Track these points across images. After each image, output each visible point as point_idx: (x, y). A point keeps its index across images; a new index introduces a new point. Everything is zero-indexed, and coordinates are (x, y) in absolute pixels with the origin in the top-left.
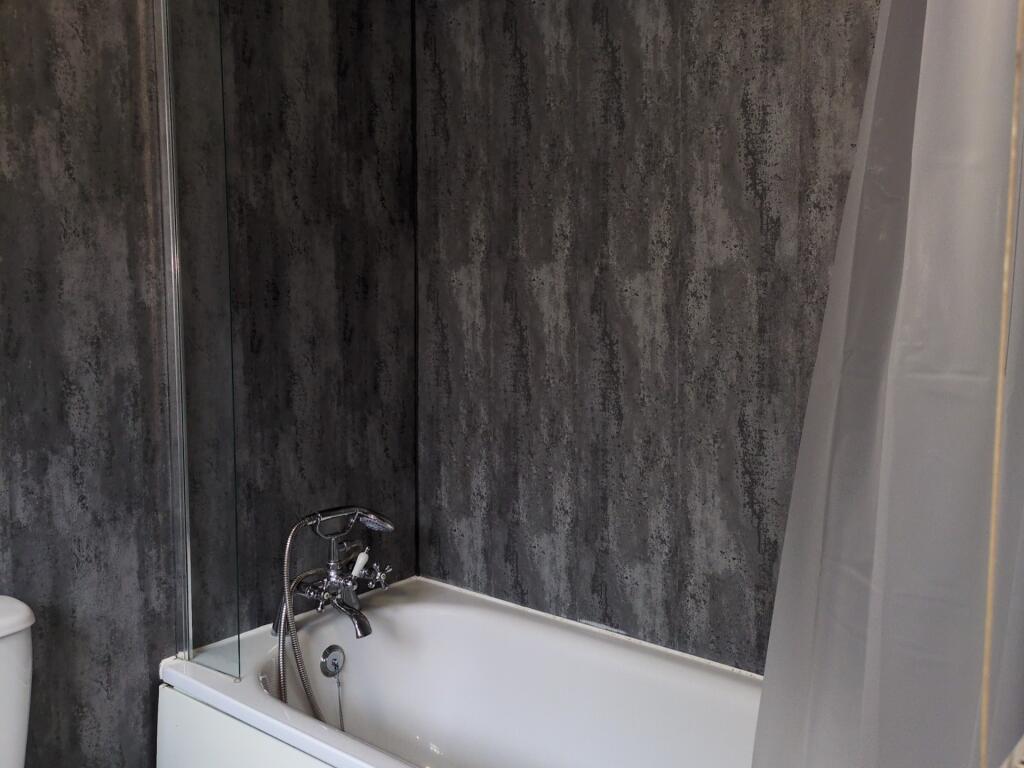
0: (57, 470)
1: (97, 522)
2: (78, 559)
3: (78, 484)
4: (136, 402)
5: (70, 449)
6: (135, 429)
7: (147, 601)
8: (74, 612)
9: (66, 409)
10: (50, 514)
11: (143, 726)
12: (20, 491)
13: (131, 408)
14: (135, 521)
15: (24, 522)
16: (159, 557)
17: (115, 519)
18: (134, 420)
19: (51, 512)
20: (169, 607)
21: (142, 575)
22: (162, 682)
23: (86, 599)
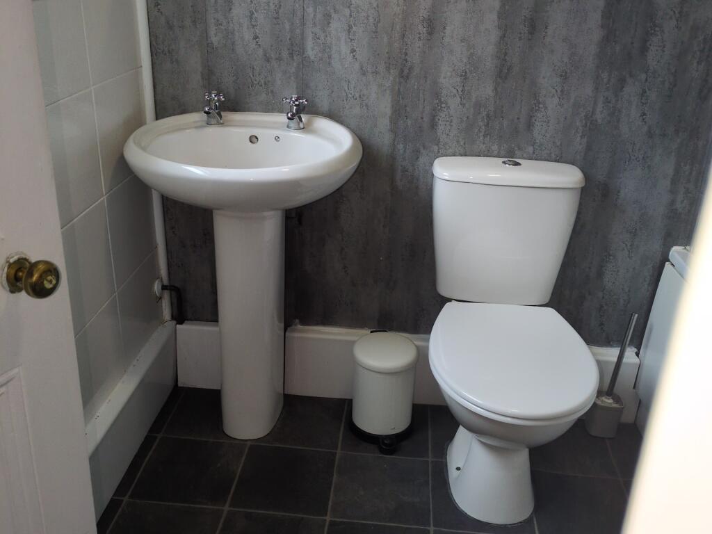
0: (631, 90)
1: (650, 134)
2: (630, 157)
3: (643, 103)
4: (704, 48)
5: (643, 76)
6: (697, 71)
7: (673, 202)
8: (619, 192)
9: (648, 45)
10: (618, 121)
11: (649, 284)
12: (601, 100)
13: (698, 53)
14: (679, 141)
15: (599, 121)
16: (691, 173)
17: (664, 135)
18: (698, 63)
19: (619, 119)
20: (689, 211)
21: (674, 182)
22: (669, 261)
23: (629, 186)
